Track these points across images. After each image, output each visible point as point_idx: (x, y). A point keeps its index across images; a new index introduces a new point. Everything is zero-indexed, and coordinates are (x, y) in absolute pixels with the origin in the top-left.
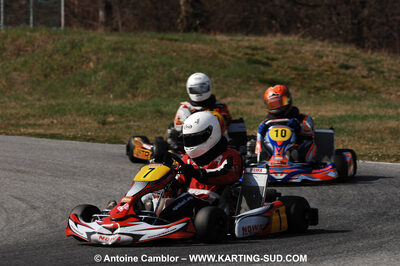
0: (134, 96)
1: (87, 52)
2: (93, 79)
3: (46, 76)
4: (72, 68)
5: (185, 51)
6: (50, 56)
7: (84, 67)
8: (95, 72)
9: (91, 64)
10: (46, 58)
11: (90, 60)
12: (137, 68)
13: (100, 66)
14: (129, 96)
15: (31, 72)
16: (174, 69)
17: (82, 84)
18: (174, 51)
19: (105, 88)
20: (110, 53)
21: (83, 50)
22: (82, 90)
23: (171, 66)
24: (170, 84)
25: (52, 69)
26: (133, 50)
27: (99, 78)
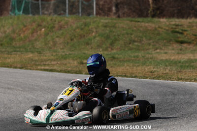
0: (112, 49)
1: (92, 28)
2: (93, 41)
3: (72, 40)
4: (84, 36)
5: (141, 27)
6: (75, 30)
7: (90, 35)
8: (95, 37)
9: (94, 34)
10: (72, 31)
11: (93, 32)
12: (115, 35)
13: (97, 35)
14: (110, 49)
15: (64, 38)
16: (133, 36)
17: (88, 44)
18: (135, 27)
19: (98, 46)
20: (103, 28)
21: (90, 27)
22: (88, 47)
23: (131, 34)
24: (130, 43)
25: (75, 37)
26: (114, 27)
27: (96, 41)
